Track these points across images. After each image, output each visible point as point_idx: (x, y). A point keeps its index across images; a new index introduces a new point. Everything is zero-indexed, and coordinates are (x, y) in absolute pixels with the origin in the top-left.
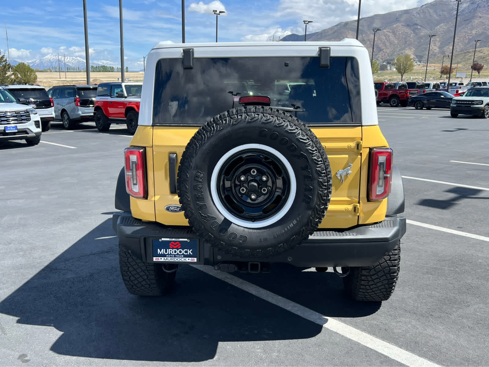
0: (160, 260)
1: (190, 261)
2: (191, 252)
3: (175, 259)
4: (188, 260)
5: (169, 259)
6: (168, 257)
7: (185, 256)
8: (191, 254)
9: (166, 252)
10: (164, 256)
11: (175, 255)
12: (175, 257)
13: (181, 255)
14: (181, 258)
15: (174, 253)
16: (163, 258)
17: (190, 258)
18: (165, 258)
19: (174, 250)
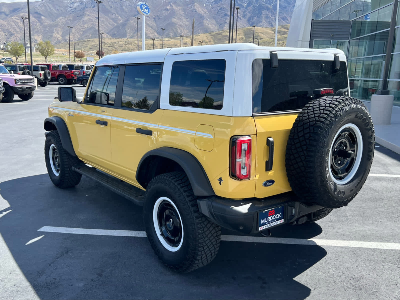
0: (263, 228)
1: (280, 223)
2: (280, 215)
3: (272, 224)
4: (279, 222)
5: (268, 226)
6: (268, 224)
7: (277, 220)
8: (280, 217)
9: (266, 221)
10: (265, 224)
11: (271, 221)
12: (271, 223)
13: (274, 220)
14: (275, 222)
15: (271, 220)
16: (264, 226)
17: (280, 221)
18: (266, 226)
19: (271, 217)
